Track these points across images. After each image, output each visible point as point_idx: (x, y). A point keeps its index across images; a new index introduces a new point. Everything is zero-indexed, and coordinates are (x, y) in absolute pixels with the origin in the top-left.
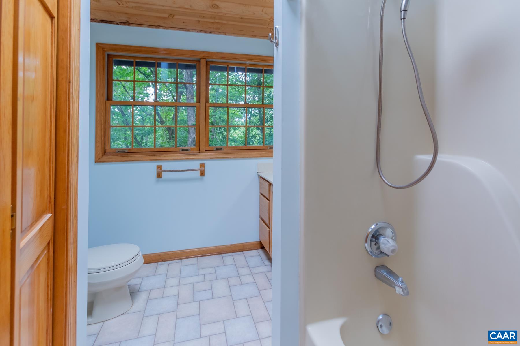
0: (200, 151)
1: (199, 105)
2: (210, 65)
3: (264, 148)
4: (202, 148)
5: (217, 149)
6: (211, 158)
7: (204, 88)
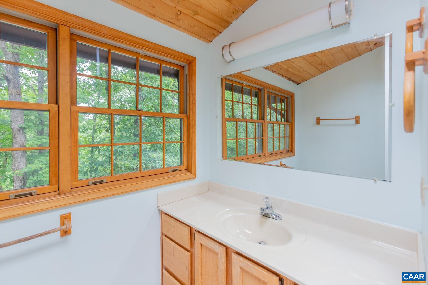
0: (59, 192)
1: (57, 109)
2: (77, 42)
3: (165, 171)
4: (65, 184)
5: (94, 183)
6: (84, 201)
7: (68, 79)
